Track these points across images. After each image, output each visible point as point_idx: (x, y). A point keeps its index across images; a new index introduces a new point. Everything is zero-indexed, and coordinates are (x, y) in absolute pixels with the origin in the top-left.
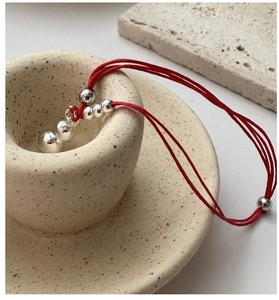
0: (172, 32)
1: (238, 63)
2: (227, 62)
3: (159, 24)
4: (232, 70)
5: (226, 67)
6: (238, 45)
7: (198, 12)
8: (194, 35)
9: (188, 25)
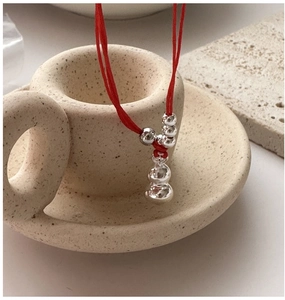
0: (207, 86)
1: (273, 118)
2: (260, 116)
3: (195, 77)
4: (264, 123)
5: (258, 121)
6: (278, 102)
7: (242, 70)
8: (230, 90)
9: (226, 81)
